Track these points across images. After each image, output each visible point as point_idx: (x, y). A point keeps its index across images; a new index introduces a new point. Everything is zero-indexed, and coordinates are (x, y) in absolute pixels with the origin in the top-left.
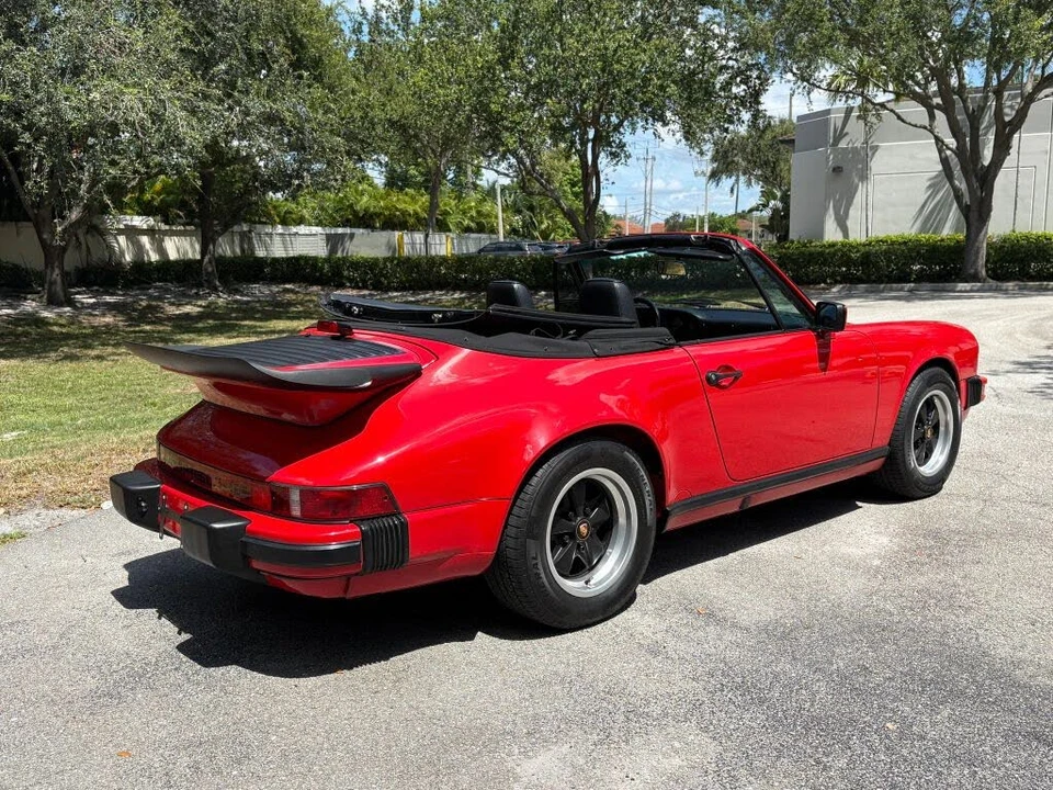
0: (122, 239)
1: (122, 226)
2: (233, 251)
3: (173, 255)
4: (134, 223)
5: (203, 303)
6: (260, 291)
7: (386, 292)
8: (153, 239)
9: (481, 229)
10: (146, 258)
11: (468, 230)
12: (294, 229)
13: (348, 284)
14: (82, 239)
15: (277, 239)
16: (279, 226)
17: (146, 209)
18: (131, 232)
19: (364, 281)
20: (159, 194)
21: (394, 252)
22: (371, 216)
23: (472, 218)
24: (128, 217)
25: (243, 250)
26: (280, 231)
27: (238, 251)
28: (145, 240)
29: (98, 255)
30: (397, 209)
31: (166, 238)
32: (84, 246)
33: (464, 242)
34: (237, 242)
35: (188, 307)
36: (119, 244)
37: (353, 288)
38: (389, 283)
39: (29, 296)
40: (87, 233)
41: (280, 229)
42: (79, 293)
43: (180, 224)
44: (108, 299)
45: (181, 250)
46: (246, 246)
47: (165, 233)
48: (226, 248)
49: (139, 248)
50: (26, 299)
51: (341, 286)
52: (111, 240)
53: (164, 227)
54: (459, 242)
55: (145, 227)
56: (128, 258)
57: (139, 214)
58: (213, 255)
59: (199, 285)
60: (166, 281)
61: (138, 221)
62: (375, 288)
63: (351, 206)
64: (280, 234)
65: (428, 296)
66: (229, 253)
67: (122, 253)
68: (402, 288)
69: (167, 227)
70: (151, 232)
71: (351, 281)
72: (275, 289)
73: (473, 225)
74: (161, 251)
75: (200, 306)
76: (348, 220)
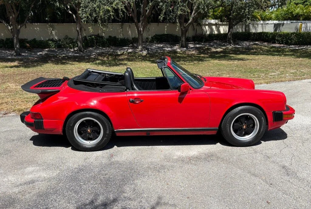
0: (207, 27)
1: (207, 23)
2: (242, 31)
3: (222, 32)
4: (211, 22)
5: (224, 48)
6: (246, 44)
7: (289, 45)
8: (216, 27)
10: (213, 33)
12: (267, 22)
13: (277, 42)
14: (195, 28)
15: (260, 26)
16: (262, 21)
17: (215, 18)
18: (210, 25)
19: (282, 41)
20: (219, 13)
21: (297, 31)
22: (299, 16)
24: (210, 20)
25: (246, 30)
26: (262, 23)
27: (244, 30)
28: (214, 27)
29: (199, 32)
31: (221, 26)
32: (195, 30)
34: (244, 27)
35: (219, 49)
36: (206, 28)
37: (278, 44)
38: (291, 42)
39: (177, 45)
40: (197, 25)
41: (262, 22)
42: (190, 44)
43: (226, 22)
44: (198, 46)
45: (225, 30)
46: (247, 29)
48: (240, 29)
49: (212, 30)
50: (176, 45)
51: (274, 43)
52: (203, 28)
53: (220, 23)
55: (214, 23)
56: (208, 33)
57: (213, 19)
58: (232, 32)
59: (226, 42)
60: (217, 40)
61: (213, 21)
62: (286, 44)
63: (292, 13)
64: (262, 24)
65: (304, 47)
66: (241, 31)
67: (206, 32)
68: (295, 44)
69: (221, 23)
70: (216, 25)
71: (278, 41)
72: (252, 43)
74: (218, 30)
75: (223, 49)
76: (289, 18)
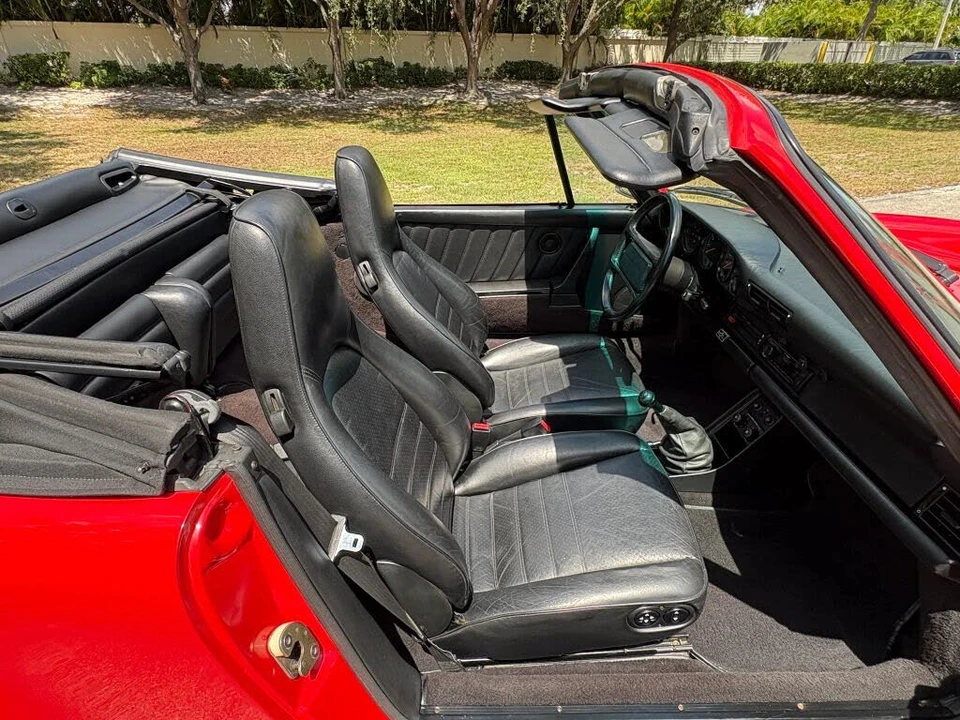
0: (617, 47)
1: (619, 38)
3: (649, 59)
4: (629, 35)
7: (796, 94)
8: (638, 47)
9: (919, 38)
11: (905, 38)
12: (745, 39)
13: (766, 86)
14: (592, 47)
15: (729, 47)
16: (735, 37)
17: (639, 24)
18: (625, 42)
19: (780, 84)
20: (648, 13)
21: (815, 60)
22: (815, 28)
23: (913, 29)
24: (626, 31)
25: (700, 57)
26: (734, 41)
27: (695, 58)
28: (632, 48)
29: (600, 57)
30: (840, 21)
31: (647, 47)
32: (592, 51)
33: (896, 50)
34: (697, 50)
36: (614, 51)
37: (770, 90)
38: (799, 87)
40: (597, 41)
41: (734, 39)
43: (658, 36)
46: (702, 54)
47: (646, 43)
49: (627, 54)
51: (762, 87)
52: (610, 48)
53: (646, 39)
54: (892, 51)
55: (634, 38)
57: (633, 28)
61: (632, 34)
62: (787, 90)
63: (800, 19)
64: (735, 44)
65: (830, 99)
67: (615, 58)
69: (649, 38)
70: (638, 42)
71: (769, 83)
73: (912, 34)
74: (641, 56)
76: (794, 31)
